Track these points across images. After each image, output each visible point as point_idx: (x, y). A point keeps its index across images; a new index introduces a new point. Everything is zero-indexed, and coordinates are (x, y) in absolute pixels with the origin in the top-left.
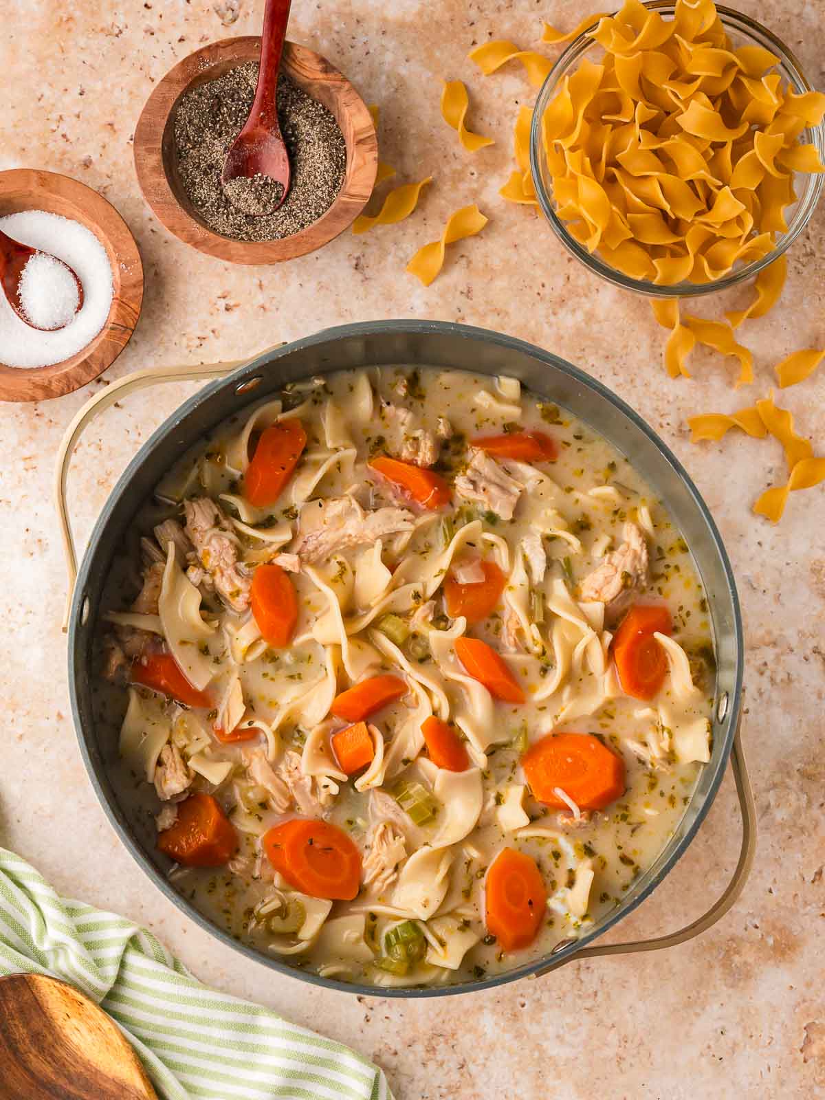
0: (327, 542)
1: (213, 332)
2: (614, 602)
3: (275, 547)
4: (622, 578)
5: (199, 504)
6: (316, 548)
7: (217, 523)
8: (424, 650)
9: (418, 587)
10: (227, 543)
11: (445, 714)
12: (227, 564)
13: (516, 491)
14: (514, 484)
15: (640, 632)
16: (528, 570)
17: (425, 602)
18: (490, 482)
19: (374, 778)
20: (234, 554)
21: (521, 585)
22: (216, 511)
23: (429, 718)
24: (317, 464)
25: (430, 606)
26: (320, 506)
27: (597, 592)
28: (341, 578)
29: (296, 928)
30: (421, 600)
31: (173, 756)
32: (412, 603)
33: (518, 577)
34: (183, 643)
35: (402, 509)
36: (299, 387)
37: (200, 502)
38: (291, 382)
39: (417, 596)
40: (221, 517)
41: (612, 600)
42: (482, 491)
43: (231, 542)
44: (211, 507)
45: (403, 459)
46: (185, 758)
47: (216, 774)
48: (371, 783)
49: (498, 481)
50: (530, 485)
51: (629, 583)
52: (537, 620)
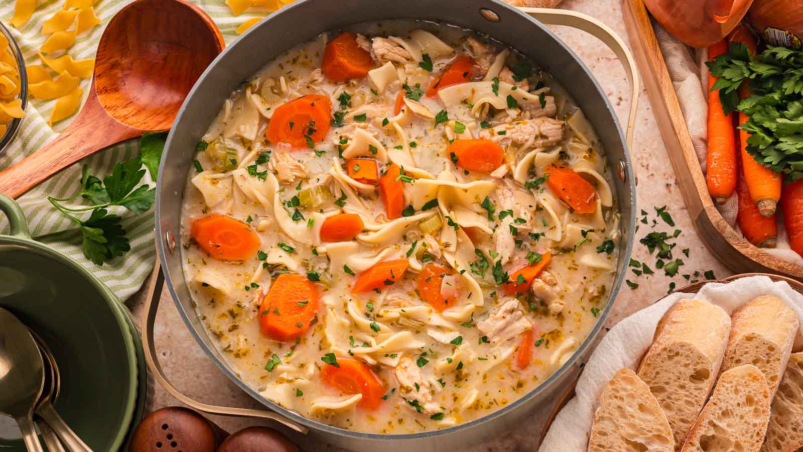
0: (505, 202)
1: (652, 175)
2: (394, 376)
3: (513, 168)
4: (408, 387)
5: (559, 129)
6: (503, 195)
7: (543, 136)
8: (410, 239)
9: (452, 248)
10: (527, 137)
11: (362, 237)
12: (513, 133)
13: (496, 339)
14: (500, 341)
15: (366, 385)
16: (439, 328)
17: (442, 250)
18: (508, 324)
19: (336, 170)
20: (518, 140)
21: (429, 319)
22: (550, 139)
23: (364, 226)
24: (560, 215)
25: (438, 253)
26: (530, 206)
27: (406, 367)
28: (478, 202)
29: (263, 95)
30: (442, 247)
31: (399, 55)
32: (444, 240)
33: (436, 319)
34: (473, 92)
35: (509, 258)
36: (617, 221)
37: (560, 130)
38: (621, 217)
39: (447, 245)
40: (546, 140)
41: (395, 374)
42: (504, 315)
43: (527, 140)
44: (555, 136)
45: (544, 272)
46: (397, 64)
47: (376, 75)
48: (333, 167)
49: (507, 330)
50: (495, 350)
51: (403, 391)
52: (401, 318)
